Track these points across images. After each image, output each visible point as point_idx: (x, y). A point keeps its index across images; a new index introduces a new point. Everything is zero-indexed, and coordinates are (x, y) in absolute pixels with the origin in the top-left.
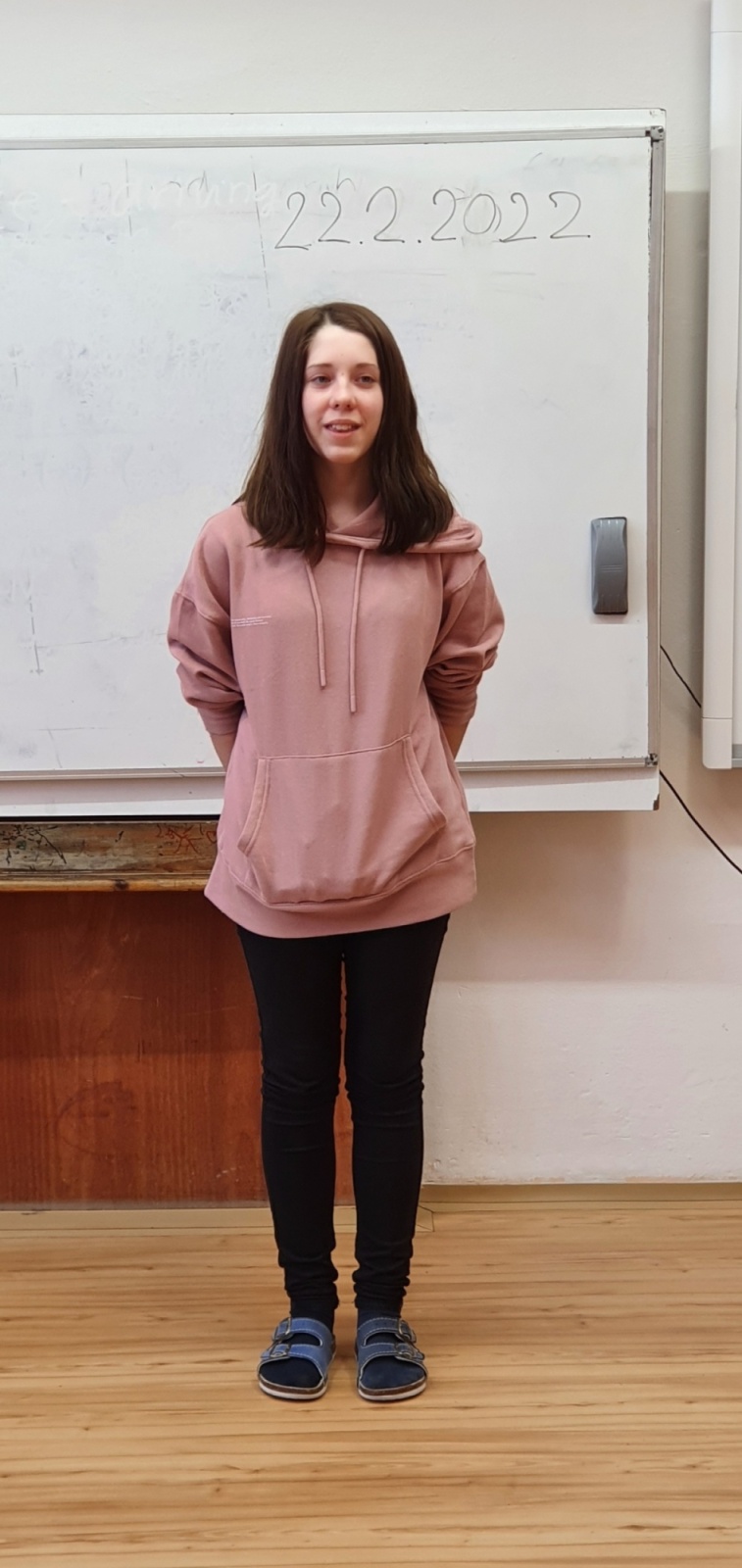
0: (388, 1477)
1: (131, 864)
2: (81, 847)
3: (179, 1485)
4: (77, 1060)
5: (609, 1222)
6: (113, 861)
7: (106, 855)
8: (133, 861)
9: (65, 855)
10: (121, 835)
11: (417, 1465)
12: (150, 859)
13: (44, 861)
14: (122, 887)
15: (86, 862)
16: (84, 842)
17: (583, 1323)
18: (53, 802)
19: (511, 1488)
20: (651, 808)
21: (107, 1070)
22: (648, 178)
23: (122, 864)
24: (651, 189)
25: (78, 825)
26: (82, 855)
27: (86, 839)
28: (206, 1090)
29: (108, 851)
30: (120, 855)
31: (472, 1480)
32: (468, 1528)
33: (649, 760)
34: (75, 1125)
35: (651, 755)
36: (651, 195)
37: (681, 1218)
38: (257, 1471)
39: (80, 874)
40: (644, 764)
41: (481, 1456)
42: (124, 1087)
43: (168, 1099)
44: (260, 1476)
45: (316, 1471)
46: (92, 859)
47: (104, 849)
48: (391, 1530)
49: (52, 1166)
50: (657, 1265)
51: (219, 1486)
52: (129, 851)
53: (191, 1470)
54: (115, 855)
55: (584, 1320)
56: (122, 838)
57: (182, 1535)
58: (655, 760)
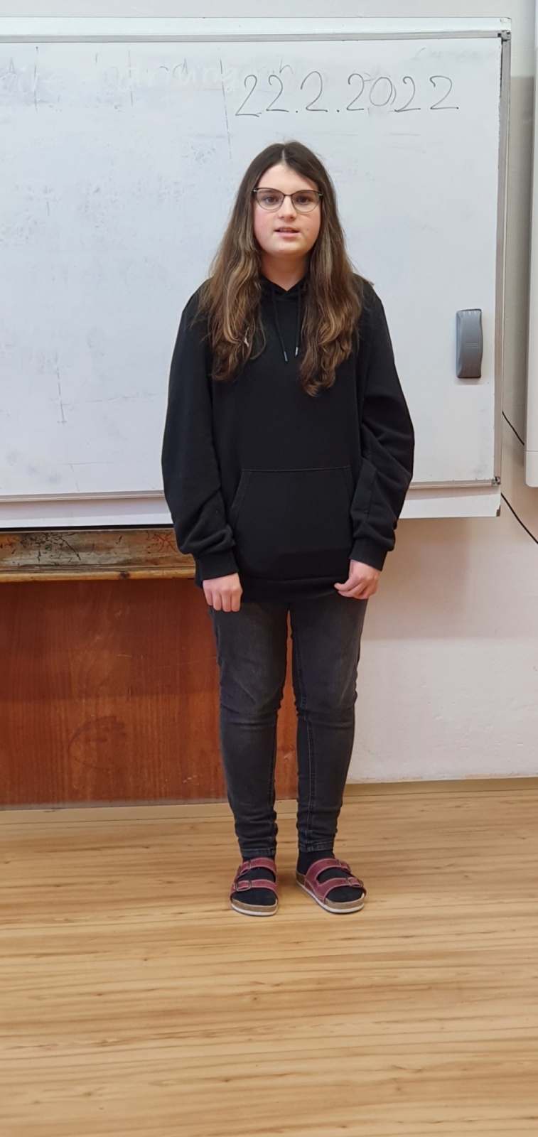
0: (372, 986)
1: (128, 560)
2: (92, 548)
3: (226, 996)
4: (84, 701)
5: (459, 807)
6: (115, 558)
7: (109, 553)
8: (129, 557)
9: (80, 554)
10: (120, 539)
11: (388, 977)
12: (142, 556)
13: (65, 559)
14: (125, 576)
15: (94, 558)
16: (94, 545)
17: (466, 876)
18: (72, 516)
19: (460, 991)
20: (495, 514)
21: (107, 708)
22: (500, 67)
23: (121, 560)
24: (501, 74)
25: (90, 532)
26: (93, 554)
27: (96, 543)
28: (176, 721)
29: (112, 551)
30: (121, 553)
31: (431, 987)
32: (440, 1019)
33: (495, 481)
34: (82, 747)
35: (496, 477)
36: (501, 79)
37: (507, 802)
38: (278, 985)
39: (91, 568)
40: (490, 484)
41: (429, 969)
42: (118, 719)
43: (149, 727)
44: (281, 988)
45: (319, 984)
46: (100, 556)
47: (108, 549)
48: (388, 1022)
49: (66, 777)
50: (503, 835)
51: (255, 996)
52: (127, 550)
53: (231, 986)
54: (116, 553)
55: (466, 874)
56: (122, 541)
57: (241, 1031)
58: (499, 481)
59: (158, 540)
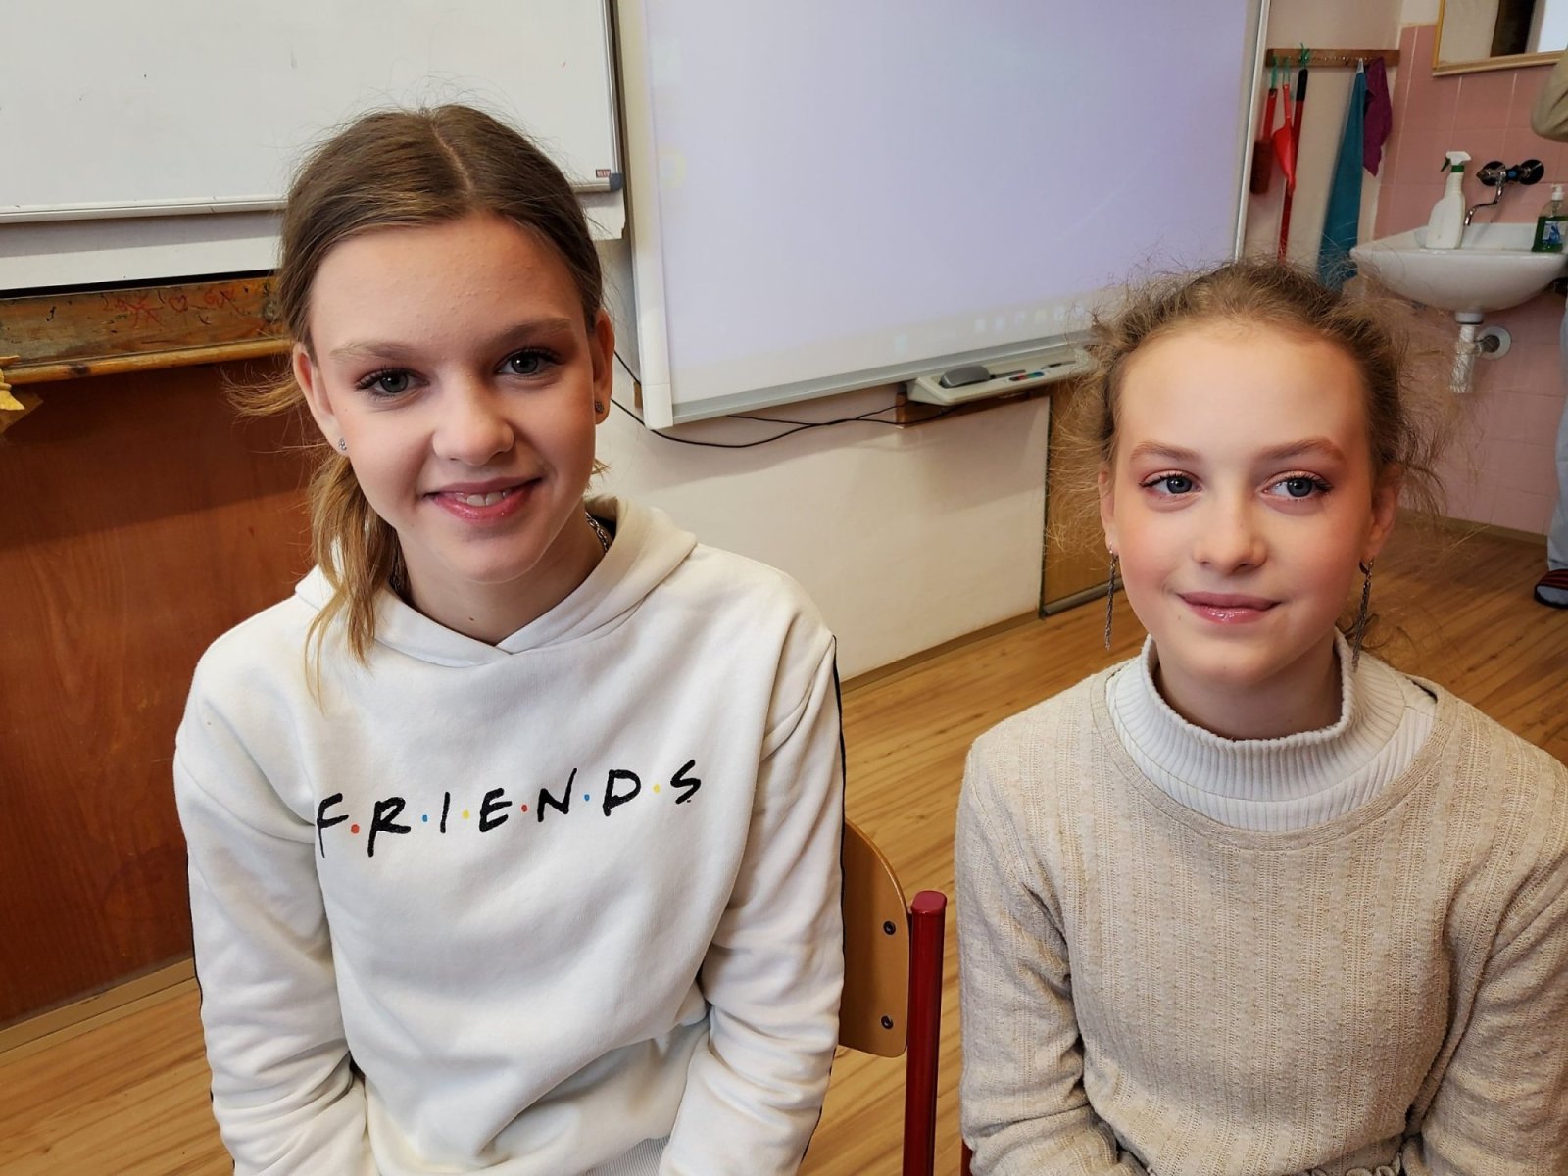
1: (78, 346)
6: (52, 345)
10: (52, 311)
12: (102, 337)
14: (81, 371)
15: (12, 350)
30: (60, 336)
46: (19, 345)
47: (33, 331)
52: (70, 331)
54: (51, 337)
56: (56, 315)
59: (126, 309)
